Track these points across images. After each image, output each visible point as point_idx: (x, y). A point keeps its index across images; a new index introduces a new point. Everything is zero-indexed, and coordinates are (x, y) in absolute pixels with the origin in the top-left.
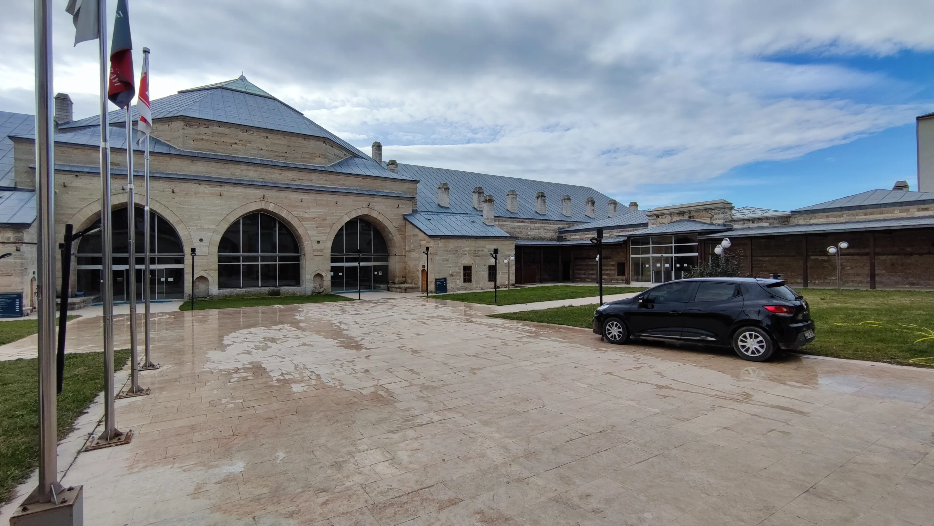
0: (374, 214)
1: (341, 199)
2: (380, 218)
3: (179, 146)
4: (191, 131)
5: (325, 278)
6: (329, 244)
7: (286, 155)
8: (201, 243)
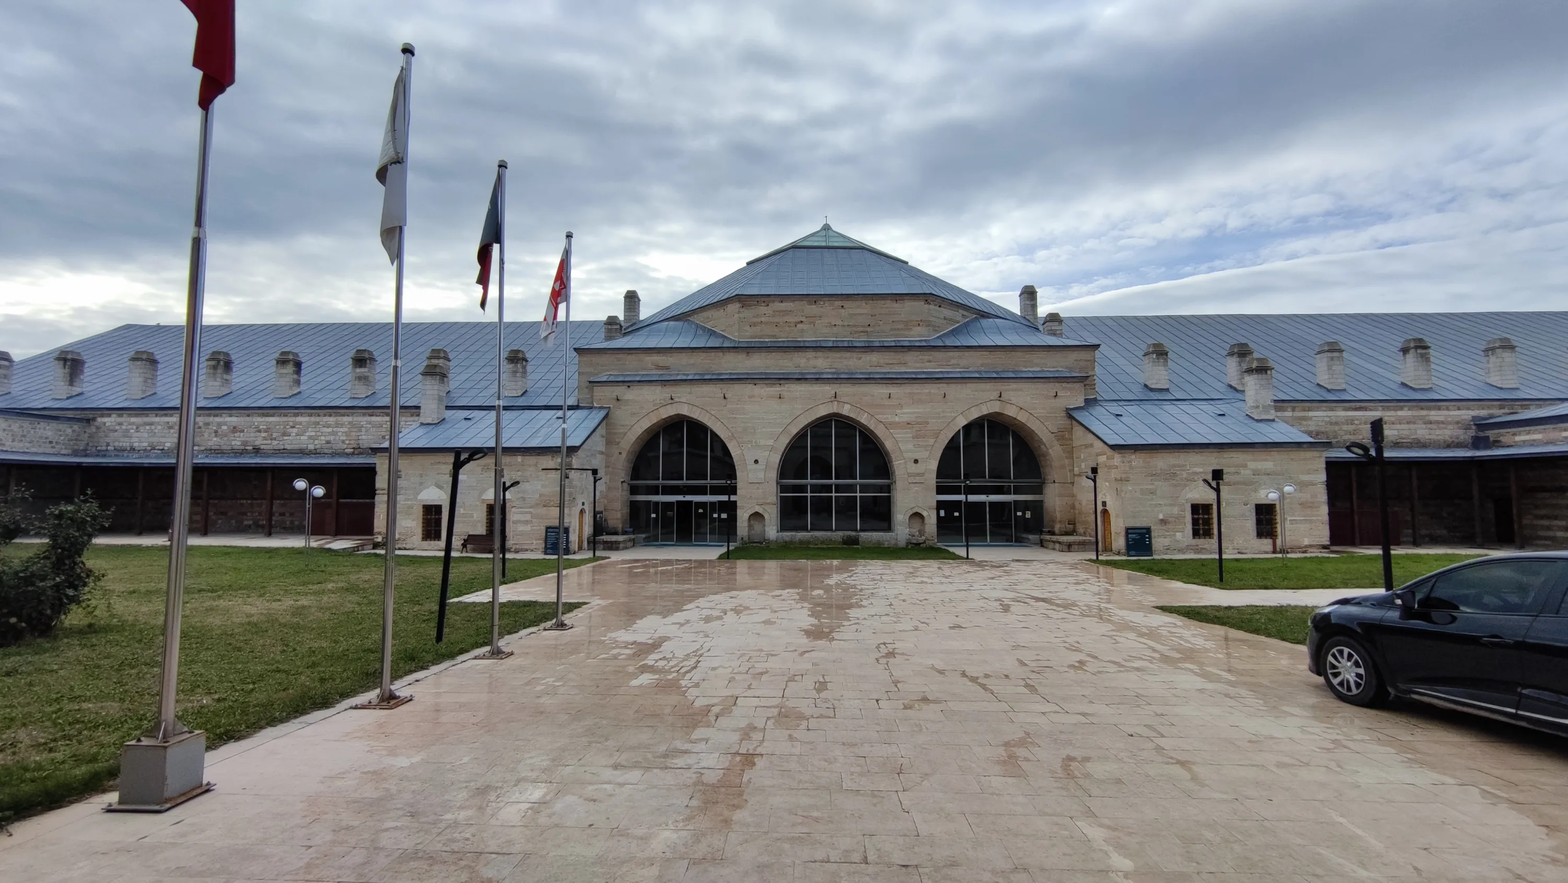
0: (1011, 411)
1: (953, 390)
2: (1022, 417)
3: (735, 336)
4: (748, 313)
5: (927, 521)
6: (934, 465)
7: (869, 329)
8: (756, 466)
